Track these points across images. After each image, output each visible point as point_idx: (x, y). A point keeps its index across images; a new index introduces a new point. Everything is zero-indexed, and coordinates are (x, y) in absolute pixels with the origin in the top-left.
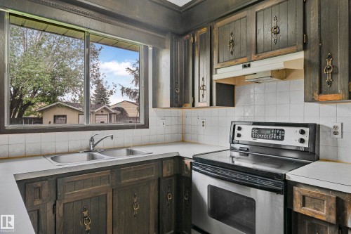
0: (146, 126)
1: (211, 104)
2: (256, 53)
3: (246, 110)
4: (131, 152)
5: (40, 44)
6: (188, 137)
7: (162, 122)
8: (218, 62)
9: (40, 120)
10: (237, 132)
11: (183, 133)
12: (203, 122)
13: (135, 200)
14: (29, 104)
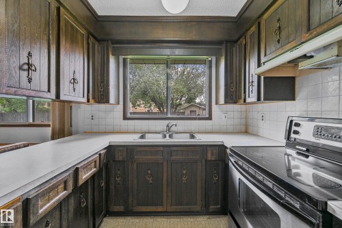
0: (210, 118)
1: (259, 99)
2: (309, 30)
3: (309, 104)
4: (192, 137)
5: (184, 72)
6: (250, 130)
7: (224, 115)
8: (265, 55)
9: (184, 113)
10: (294, 128)
11: (247, 126)
12: (263, 116)
13: (184, 172)
14: (180, 104)
